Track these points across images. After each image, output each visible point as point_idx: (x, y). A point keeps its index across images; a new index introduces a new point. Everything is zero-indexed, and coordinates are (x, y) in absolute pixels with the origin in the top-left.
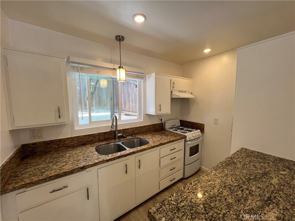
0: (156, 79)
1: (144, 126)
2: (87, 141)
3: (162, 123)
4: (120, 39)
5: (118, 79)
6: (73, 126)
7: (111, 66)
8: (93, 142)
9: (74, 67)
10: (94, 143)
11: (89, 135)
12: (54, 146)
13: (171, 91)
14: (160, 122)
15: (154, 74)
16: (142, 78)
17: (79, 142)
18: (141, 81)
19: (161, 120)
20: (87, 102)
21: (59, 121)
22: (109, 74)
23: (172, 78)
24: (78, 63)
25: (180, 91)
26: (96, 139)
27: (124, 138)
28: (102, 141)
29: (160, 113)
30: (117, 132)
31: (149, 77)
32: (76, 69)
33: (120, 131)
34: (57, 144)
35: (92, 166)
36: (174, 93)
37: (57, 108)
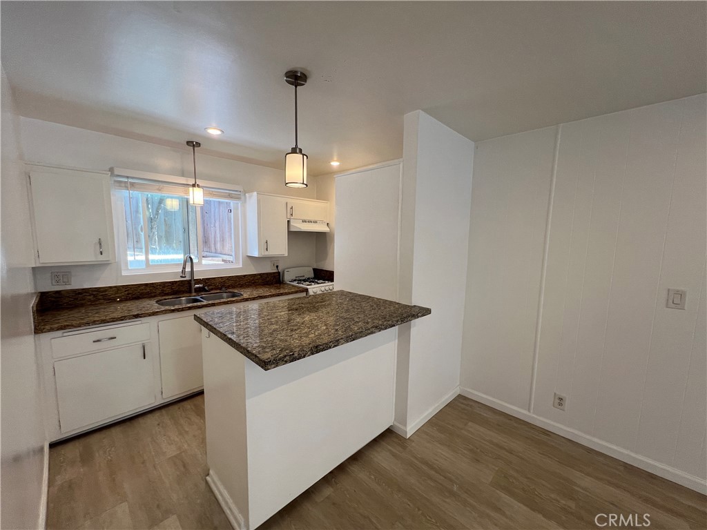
0: (259, 201)
1: (245, 276)
2: (142, 294)
3: (279, 273)
4: (193, 145)
5: (191, 202)
6: (119, 270)
7: (182, 180)
8: (153, 294)
9: (120, 182)
10: (155, 296)
11: (146, 285)
12: (89, 297)
13: (288, 221)
14: (275, 271)
15: (255, 193)
16: (239, 198)
17: (128, 294)
18: (237, 203)
19: (277, 267)
20: (142, 234)
21: (101, 258)
22: (180, 192)
23: (289, 201)
24: (128, 177)
25: (304, 221)
26: (158, 292)
27: (206, 291)
28: (167, 294)
29: (267, 253)
30: (193, 282)
31: (250, 197)
32: (123, 185)
33: (198, 281)
34: (93, 294)
35: (150, 315)
36: (292, 223)
37: (97, 241)
